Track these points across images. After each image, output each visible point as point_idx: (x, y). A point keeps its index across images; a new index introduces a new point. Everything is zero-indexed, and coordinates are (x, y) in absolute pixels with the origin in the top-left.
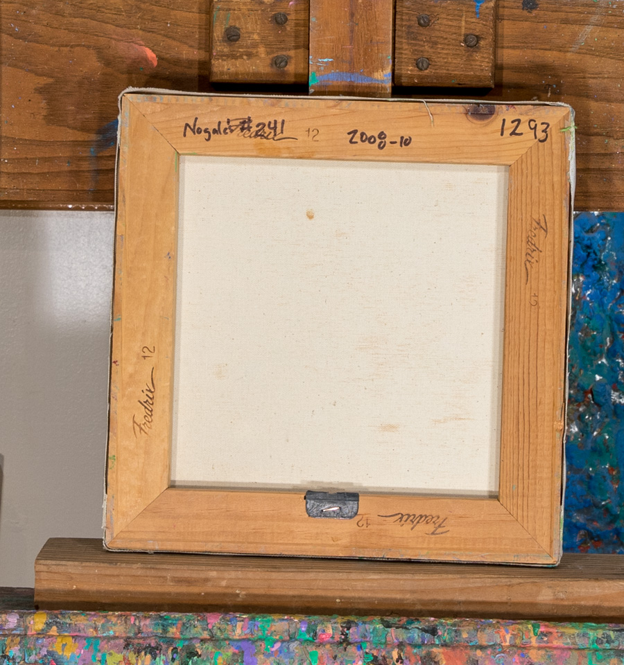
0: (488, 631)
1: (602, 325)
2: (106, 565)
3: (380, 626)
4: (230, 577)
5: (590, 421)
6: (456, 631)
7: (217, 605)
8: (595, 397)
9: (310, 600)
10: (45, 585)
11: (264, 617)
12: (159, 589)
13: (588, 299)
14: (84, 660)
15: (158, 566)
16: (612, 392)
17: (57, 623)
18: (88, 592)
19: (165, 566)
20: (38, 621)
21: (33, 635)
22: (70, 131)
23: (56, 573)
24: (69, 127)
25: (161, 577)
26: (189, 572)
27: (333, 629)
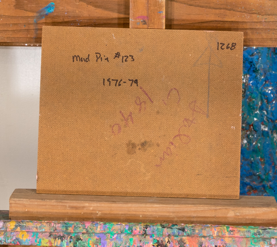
0: (207, 229)
2: (40, 200)
3: (160, 227)
4: (94, 206)
5: (252, 138)
6: (193, 230)
7: (88, 218)
8: (254, 128)
9: (129, 216)
10: (14, 210)
11: (110, 223)
12: (63, 211)
13: (251, 85)
14: (32, 242)
15: (63, 201)
16: (262, 125)
17: (20, 225)
18: (32, 212)
19: (66, 201)
20: (12, 225)
21: (9, 231)
22: (25, 12)
23: (18, 204)
24: (25, 10)
25: (64, 206)
26: (76, 203)
27: (140, 229)
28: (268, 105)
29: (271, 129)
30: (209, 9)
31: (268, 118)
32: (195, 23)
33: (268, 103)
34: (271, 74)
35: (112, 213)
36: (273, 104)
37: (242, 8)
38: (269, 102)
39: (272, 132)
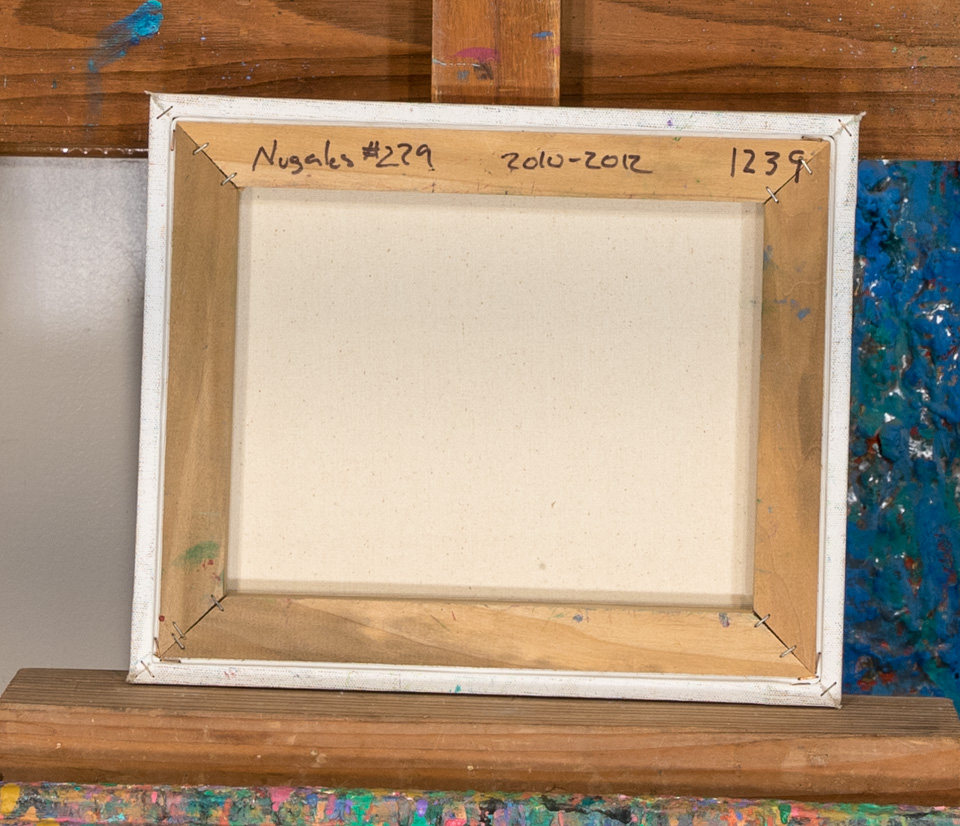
0: (711, 815)
1: (894, 336)
2: (107, 711)
3: (540, 808)
4: (302, 729)
5: (875, 485)
6: (659, 816)
7: (281, 775)
8: (884, 448)
9: (426, 766)
10: (12, 743)
11: (360, 794)
12: (191, 749)
13: (873, 294)
15: (189, 713)
16: (911, 440)
17: (36, 801)
18: (80, 752)
19: (199, 714)
20: (7, 798)
22: (57, 34)
23: (30, 723)
24: (55, 27)
25: (193, 730)
26: (238, 722)
27: (467, 813)
28: (933, 366)
29: (943, 454)
30: (721, 24)
31: (935, 413)
32: (666, 74)
33: (933, 361)
34: (943, 257)
35: (367, 755)
36: (952, 362)
37: (835, 19)
38: (939, 356)
39: (948, 464)
